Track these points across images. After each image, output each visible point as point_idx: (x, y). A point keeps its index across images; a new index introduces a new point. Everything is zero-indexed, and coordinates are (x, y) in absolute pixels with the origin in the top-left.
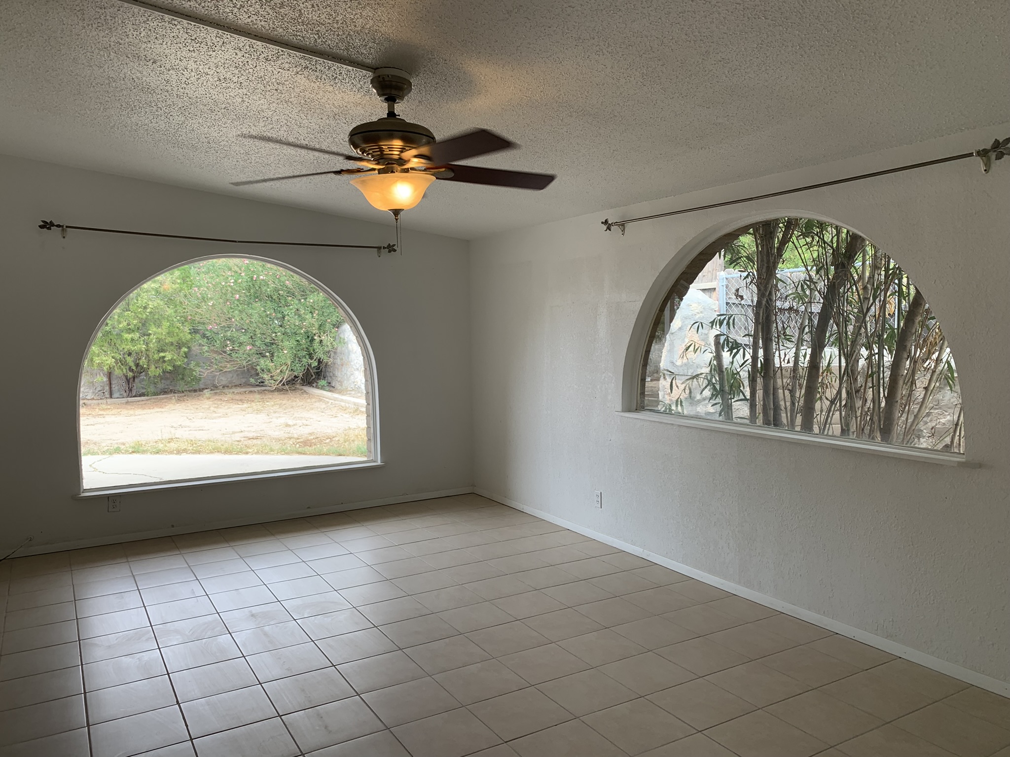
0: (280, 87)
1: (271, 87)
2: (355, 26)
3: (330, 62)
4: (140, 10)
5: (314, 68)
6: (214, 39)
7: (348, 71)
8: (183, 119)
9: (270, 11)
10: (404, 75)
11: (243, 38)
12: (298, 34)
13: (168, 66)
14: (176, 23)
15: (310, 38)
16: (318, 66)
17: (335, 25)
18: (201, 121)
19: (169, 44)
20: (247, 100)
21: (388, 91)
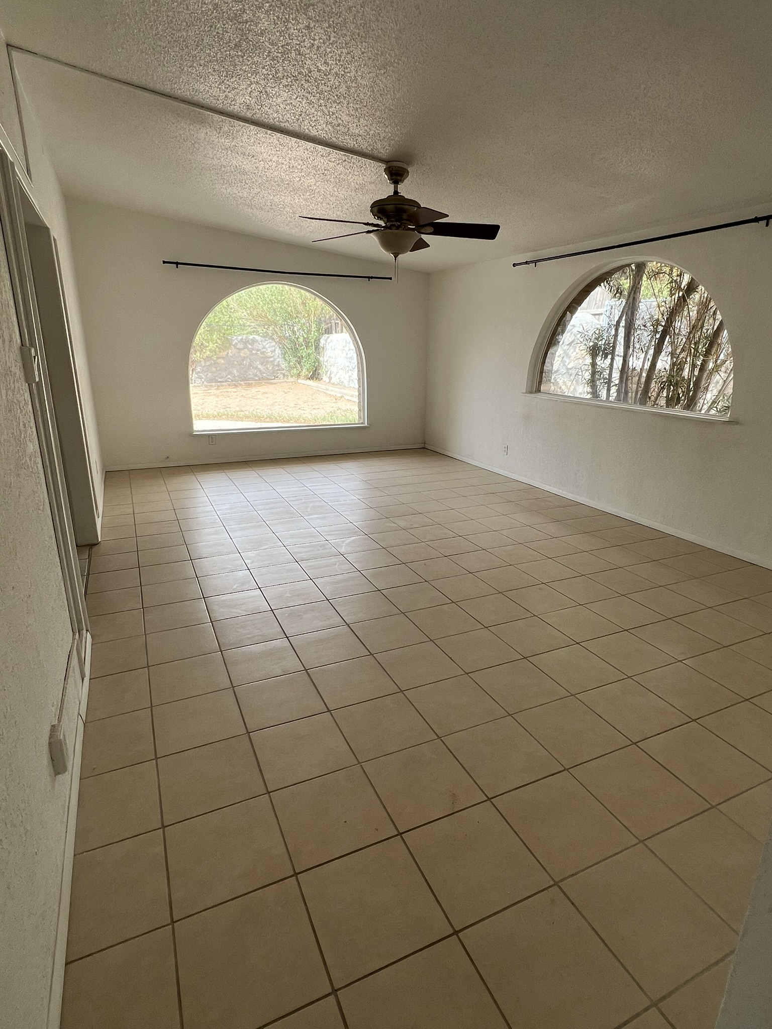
0: (326, 172)
1: (320, 172)
2: (380, 137)
3: (360, 158)
4: (254, 128)
5: (349, 161)
6: (293, 144)
7: (371, 163)
8: (259, 190)
9: (331, 128)
10: (405, 166)
11: (310, 144)
12: (344, 141)
13: (260, 159)
14: (274, 135)
15: (351, 143)
16: (352, 160)
17: (368, 137)
18: (270, 192)
19: (265, 147)
20: (303, 179)
21: (394, 177)
